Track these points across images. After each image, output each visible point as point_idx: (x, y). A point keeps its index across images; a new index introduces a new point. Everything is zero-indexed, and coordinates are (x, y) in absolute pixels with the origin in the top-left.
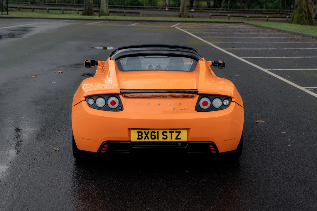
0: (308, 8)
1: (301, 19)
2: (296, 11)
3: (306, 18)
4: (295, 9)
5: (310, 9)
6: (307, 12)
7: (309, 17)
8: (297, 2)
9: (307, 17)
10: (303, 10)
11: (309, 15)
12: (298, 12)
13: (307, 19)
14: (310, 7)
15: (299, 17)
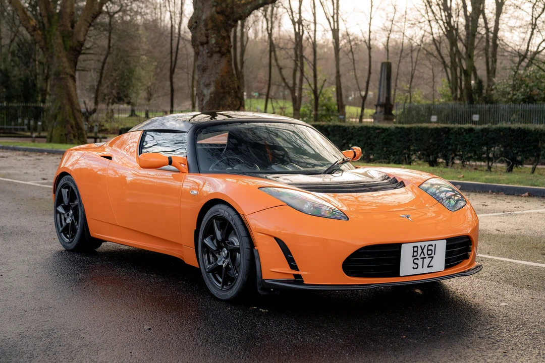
0: (75, 119)
1: (67, 138)
2: (55, 125)
3: (74, 137)
4: (53, 121)
5: (80, 122)
6: (74, 125)
7: (79, 134)
8: (55, 108)
9: (77, 134)
10: (68, 122)
11: (79, 131)
12: (58, 127)
13: (77, 138)
14: (79, 118)
15: (61, 135)
